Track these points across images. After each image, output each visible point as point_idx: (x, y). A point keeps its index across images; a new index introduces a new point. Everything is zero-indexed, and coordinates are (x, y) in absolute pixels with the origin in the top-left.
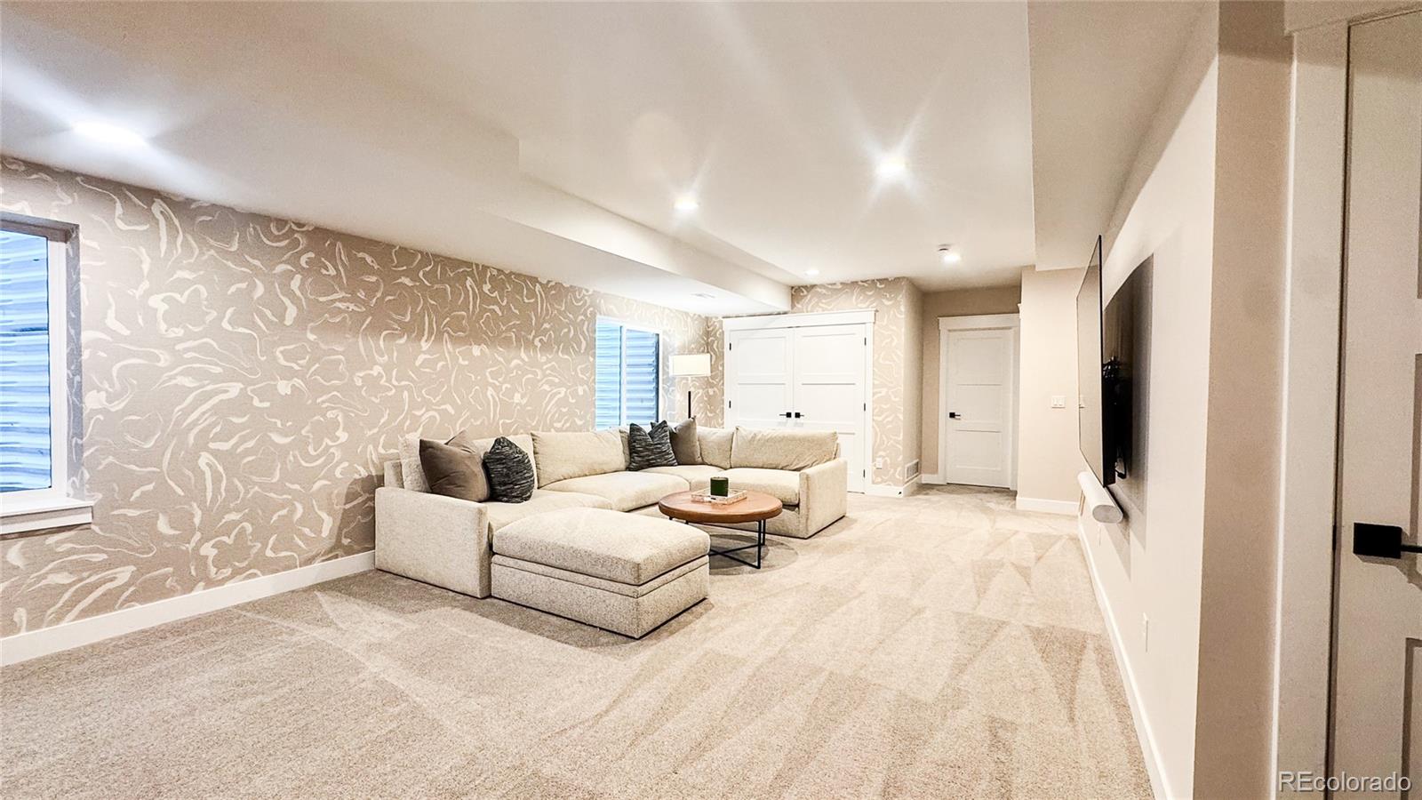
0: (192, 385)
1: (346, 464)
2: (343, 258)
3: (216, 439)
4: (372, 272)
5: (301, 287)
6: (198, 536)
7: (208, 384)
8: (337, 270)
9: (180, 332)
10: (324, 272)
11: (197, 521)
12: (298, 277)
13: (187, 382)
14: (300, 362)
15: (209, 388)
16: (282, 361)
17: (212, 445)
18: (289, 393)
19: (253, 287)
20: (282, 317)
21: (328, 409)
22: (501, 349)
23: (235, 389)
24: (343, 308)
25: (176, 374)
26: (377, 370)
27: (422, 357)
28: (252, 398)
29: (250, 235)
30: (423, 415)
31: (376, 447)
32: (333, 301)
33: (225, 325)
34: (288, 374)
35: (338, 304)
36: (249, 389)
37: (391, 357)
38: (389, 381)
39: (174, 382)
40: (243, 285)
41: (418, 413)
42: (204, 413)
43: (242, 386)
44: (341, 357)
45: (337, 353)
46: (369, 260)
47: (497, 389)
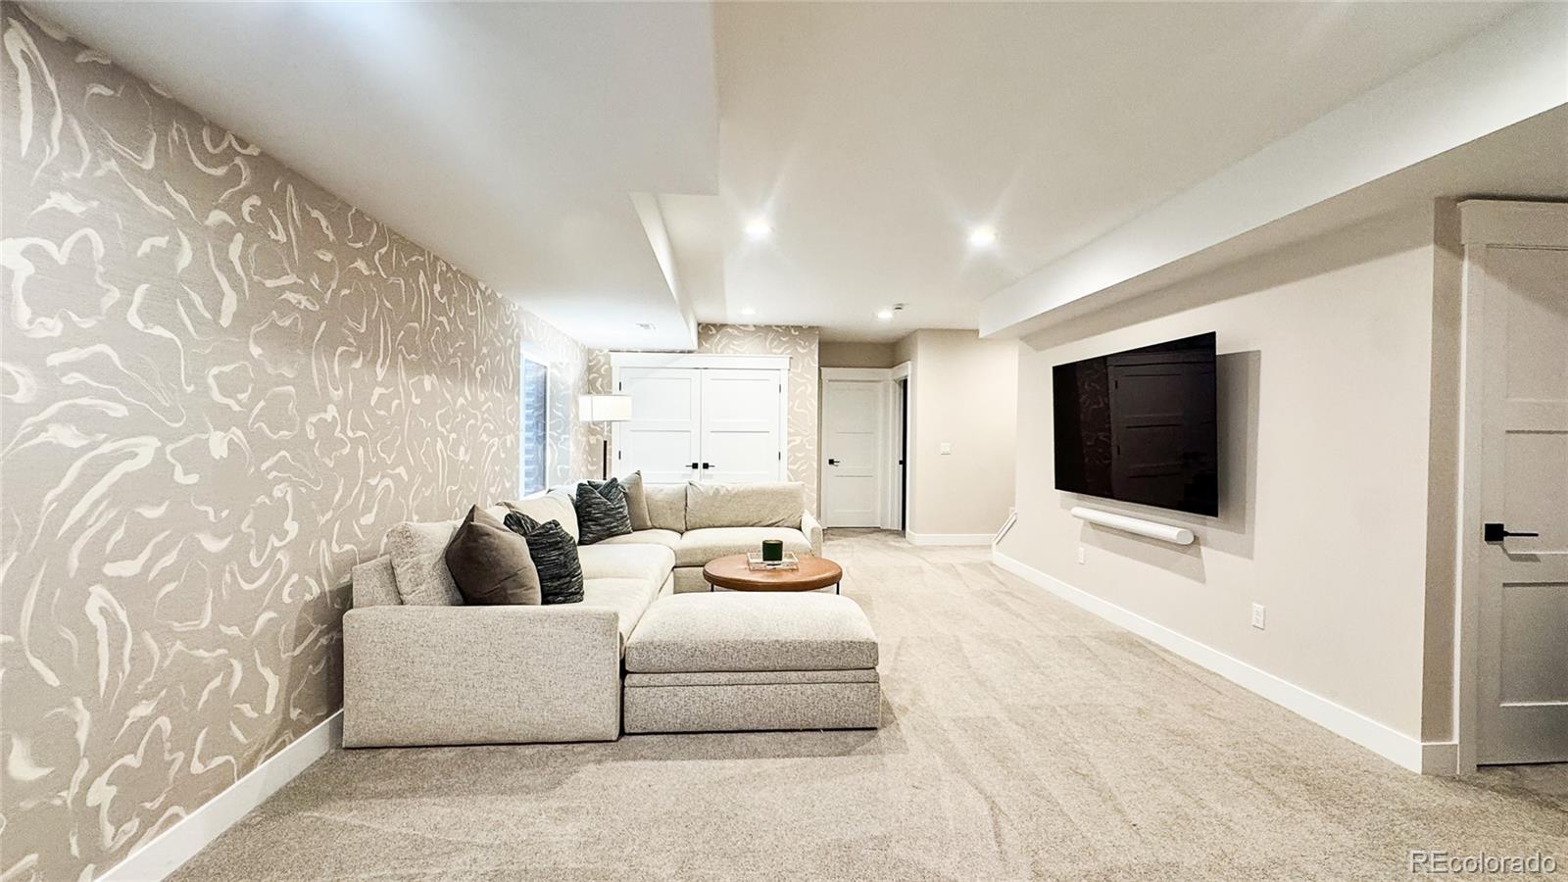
0: (76, 444)
1: (295, 578)
2: (295, 216)
3: (119, 555)
4: (329, 247)
5: (243, 258)
6: (84, 766)
7: (105, 440)
8: (288, 236)
9: (54, 327)
10: (273, 236)
11: (82, 736)
12: (239, 237)
13: (67, 436)
14: (240, 396)
15: (106, 448)
16: (216, 395)
17: (110, 570)
18: (225, 456)
19: (175, 247)
20: (217, 312)
21: (278, 481)
22: (449, 382)
23: (146, 449)
24: (294, 302)
25: (48, 421)
26: (332, 412)
27: (378, 391)
28: (174, 465)
29: (173, 141)
30: (377, 485)
31: (329, 544)
32: (282, 289)
33: (135, 321)
34: (224, 419)
35: (289, 296)
36: (169, 448)
37: (346, 390)
38: (343, 431)
39: (42, 437)
40: (162, 242)
41: (373, 482)
42: (97, 503)
43: (159, 444)
44: (291, 388)
45: (285, 382)
46: (324, 223)
47: (445, 440)
